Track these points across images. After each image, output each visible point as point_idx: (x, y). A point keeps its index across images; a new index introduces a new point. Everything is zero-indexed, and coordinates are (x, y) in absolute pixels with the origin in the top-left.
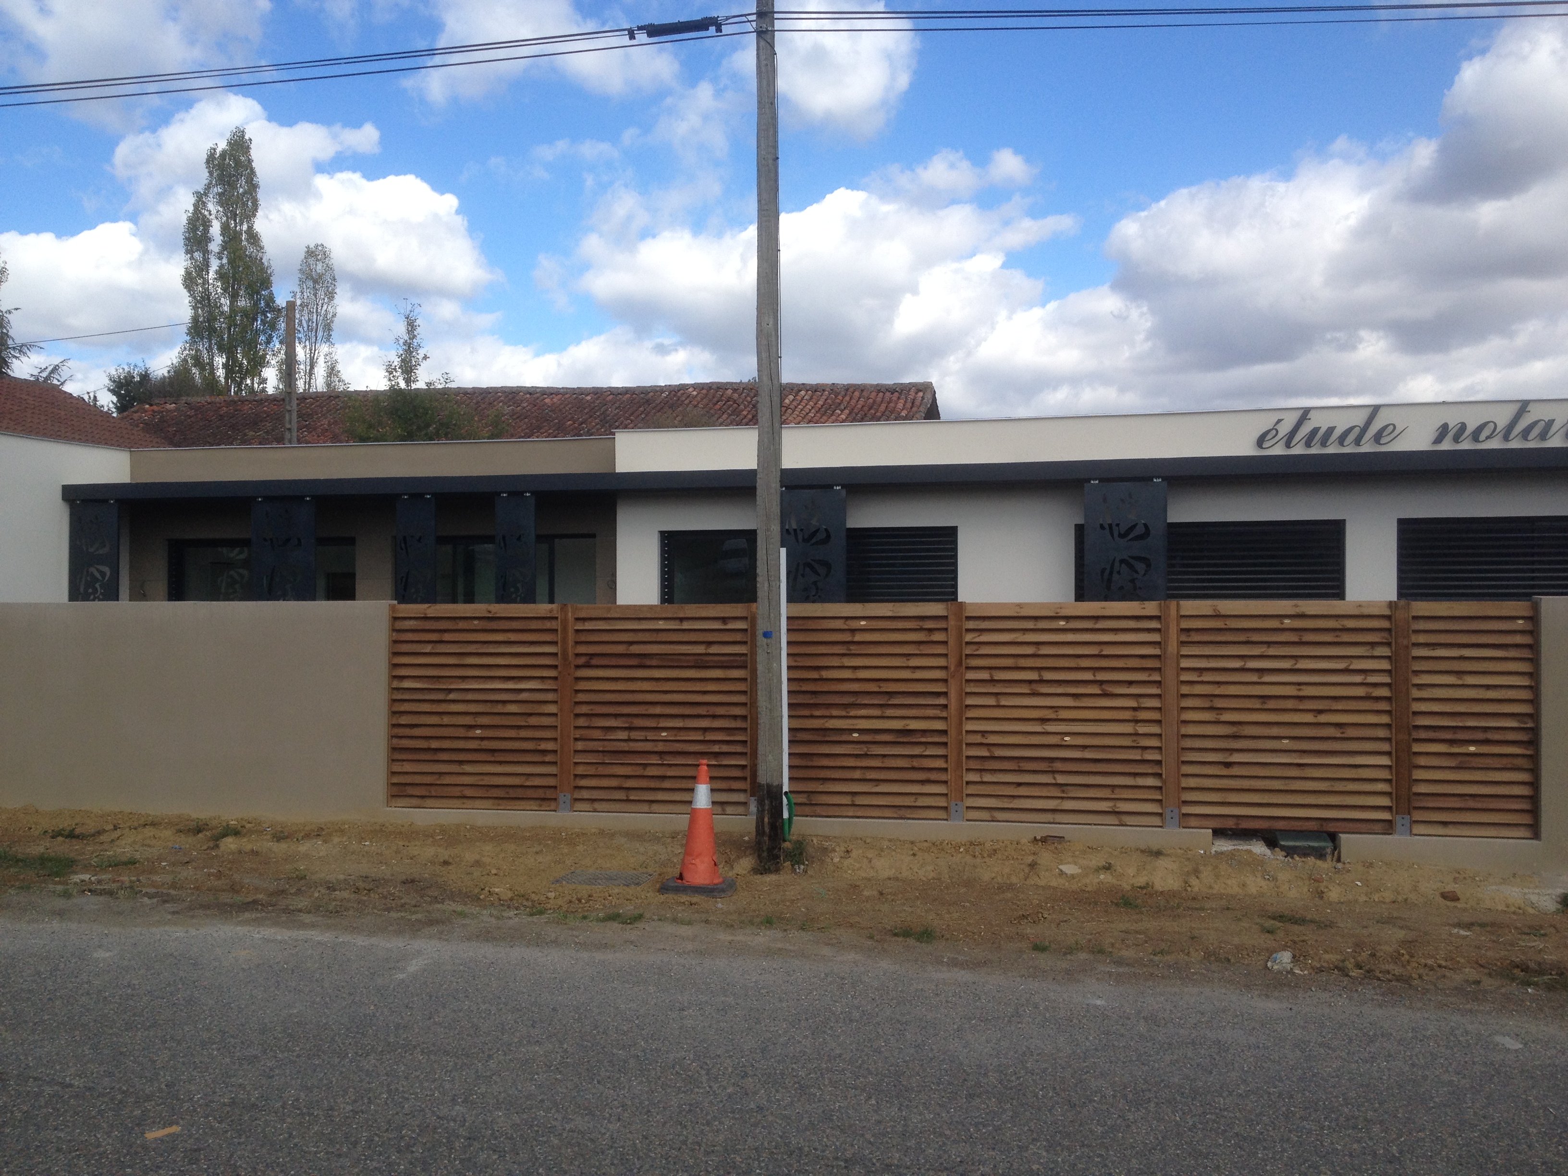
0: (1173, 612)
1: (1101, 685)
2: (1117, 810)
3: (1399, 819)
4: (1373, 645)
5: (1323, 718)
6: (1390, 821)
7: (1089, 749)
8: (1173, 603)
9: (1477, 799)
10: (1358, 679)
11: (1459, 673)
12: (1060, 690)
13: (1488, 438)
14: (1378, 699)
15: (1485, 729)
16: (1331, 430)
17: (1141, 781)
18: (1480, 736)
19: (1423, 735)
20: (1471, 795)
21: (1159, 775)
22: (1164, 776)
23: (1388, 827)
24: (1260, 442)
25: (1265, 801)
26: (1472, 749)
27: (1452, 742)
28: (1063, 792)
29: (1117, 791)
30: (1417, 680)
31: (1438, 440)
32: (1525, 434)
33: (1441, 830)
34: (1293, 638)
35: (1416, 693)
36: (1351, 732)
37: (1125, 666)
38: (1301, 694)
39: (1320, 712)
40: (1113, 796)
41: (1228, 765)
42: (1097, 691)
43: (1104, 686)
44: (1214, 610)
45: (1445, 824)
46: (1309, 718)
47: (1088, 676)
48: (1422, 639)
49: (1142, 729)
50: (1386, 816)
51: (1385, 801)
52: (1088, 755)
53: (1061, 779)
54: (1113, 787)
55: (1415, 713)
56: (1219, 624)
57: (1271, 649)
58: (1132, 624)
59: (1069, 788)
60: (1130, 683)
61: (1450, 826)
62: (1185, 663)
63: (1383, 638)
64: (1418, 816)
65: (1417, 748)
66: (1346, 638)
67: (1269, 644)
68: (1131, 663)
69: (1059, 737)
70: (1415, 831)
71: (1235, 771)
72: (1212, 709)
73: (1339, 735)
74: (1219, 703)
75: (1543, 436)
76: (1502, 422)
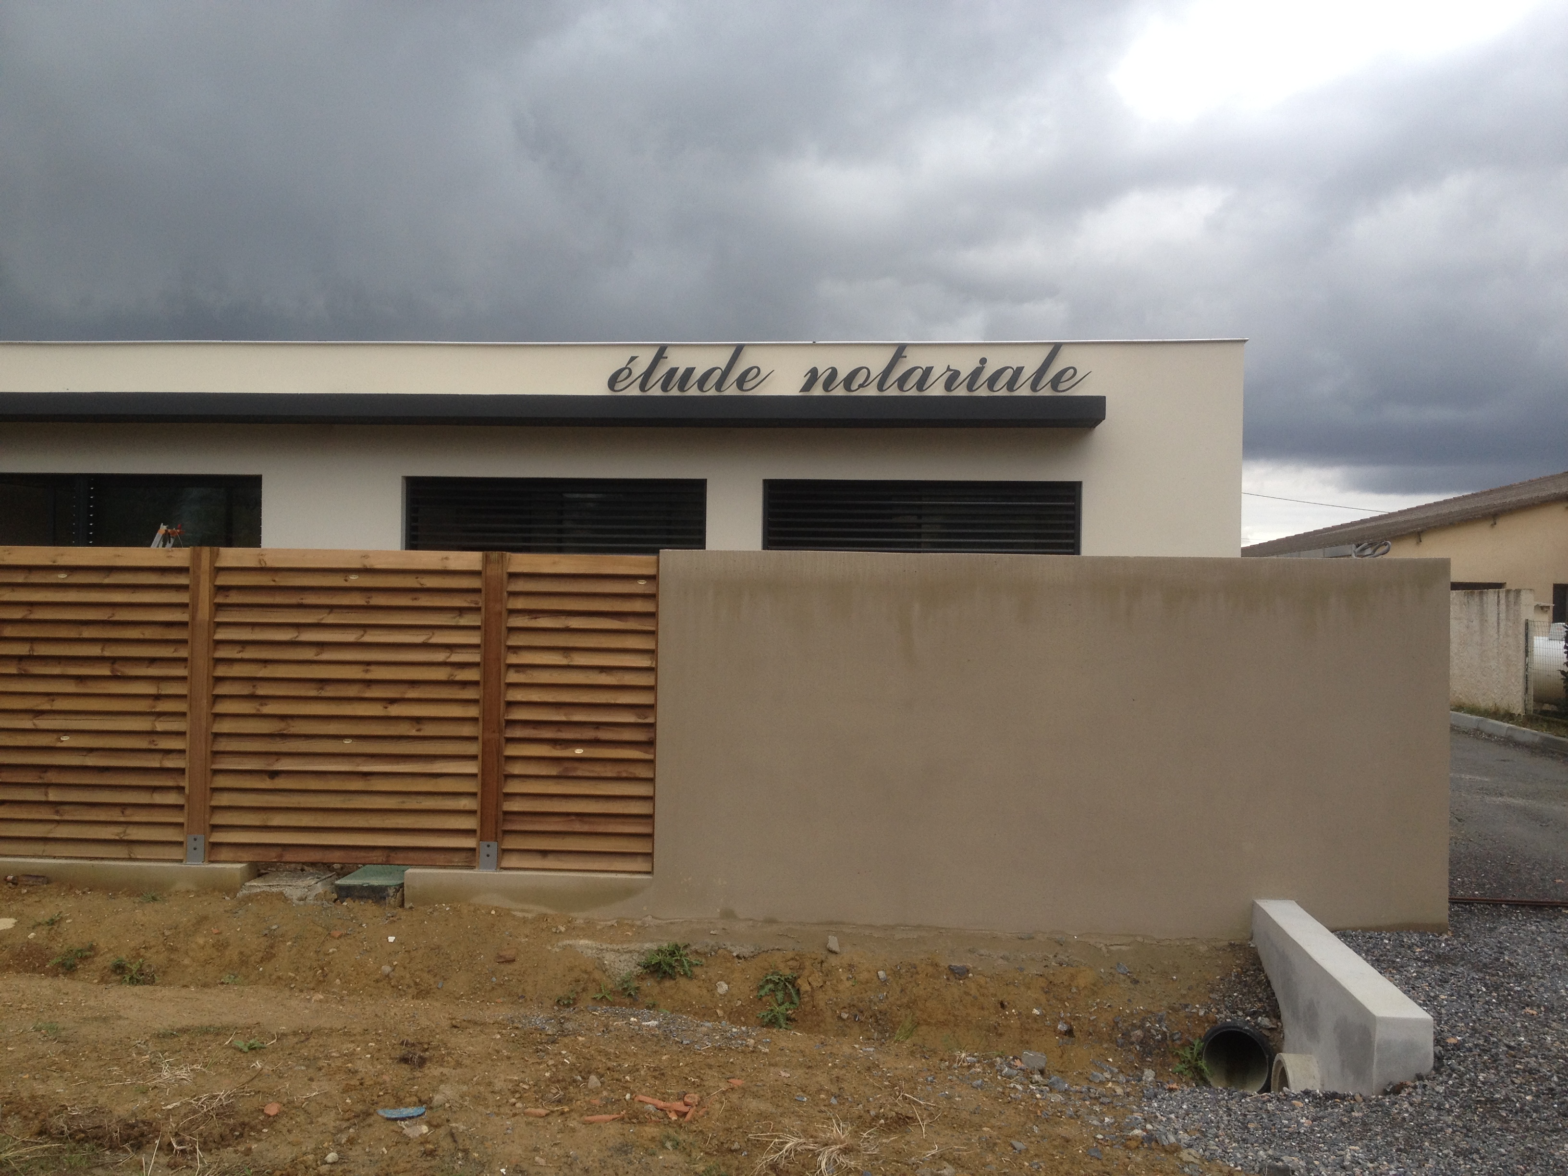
0: (205, 563)
1: (113, 663)
2: (126, 838)
3: (483, 850)
4: (461, 611)
5: (395, 710)
6: (473, 850)
7: (95, 753)
8: (206, 551)
9: (586, 819)
10: (440, 656)
11: (567, 650)
12: (57, 671)
13: (861, 386)
14: (464, 684)
15: (598, 725)
16: (689, 371)
17: (159, 798)
18: (589, 734)
19: (518, 733)
20: (578, 815)
21: (180, 789)
22: (187, 791)
23: (470, 857)
24: (613, 381)
25: (316, 824)
26: (579, 752)
27: (554, 742)
28: (57, 812)
29: (128, 812)
30: (513, 659)
31: (808, 386)
32: (902, 381)
33: (538, 862)
34: (358, 600)
35: (513, 677)
36: (429, 730)
37: (141, 637)
38: (368, 676)
39: (392, 701)
40: (122, 819)
41: (274, 774)
42: (106, 671)
43: (116, 666)
44: (260, 561)
45: (544, 853)
46: (376, 710)
47: (94, 651)
48: (520, 604)
49: (161, 726)
50: (469, 842)
51: (470, 823)
52: (91, 761)
53: (53, 796)
54: (124, 806)
55: (510, 704)
56: (264, 580)
57: (332, 616)
58: (153, 579)
59: (66, 808)
60: (152, 661)
61: (550, 857)
62: (221, 635)
63: (471, 602)
64: (511, 843)
65: (512, 750)
66: (425, 601)
67: (331, 608)
68: (148, 633)
69: (55, 736)
70: (505, 864)
71: (281, 783)
72: (252, 697)
73: (414, 733)
74: (263, 690)
75: (921, 384)
76: (877, 370)
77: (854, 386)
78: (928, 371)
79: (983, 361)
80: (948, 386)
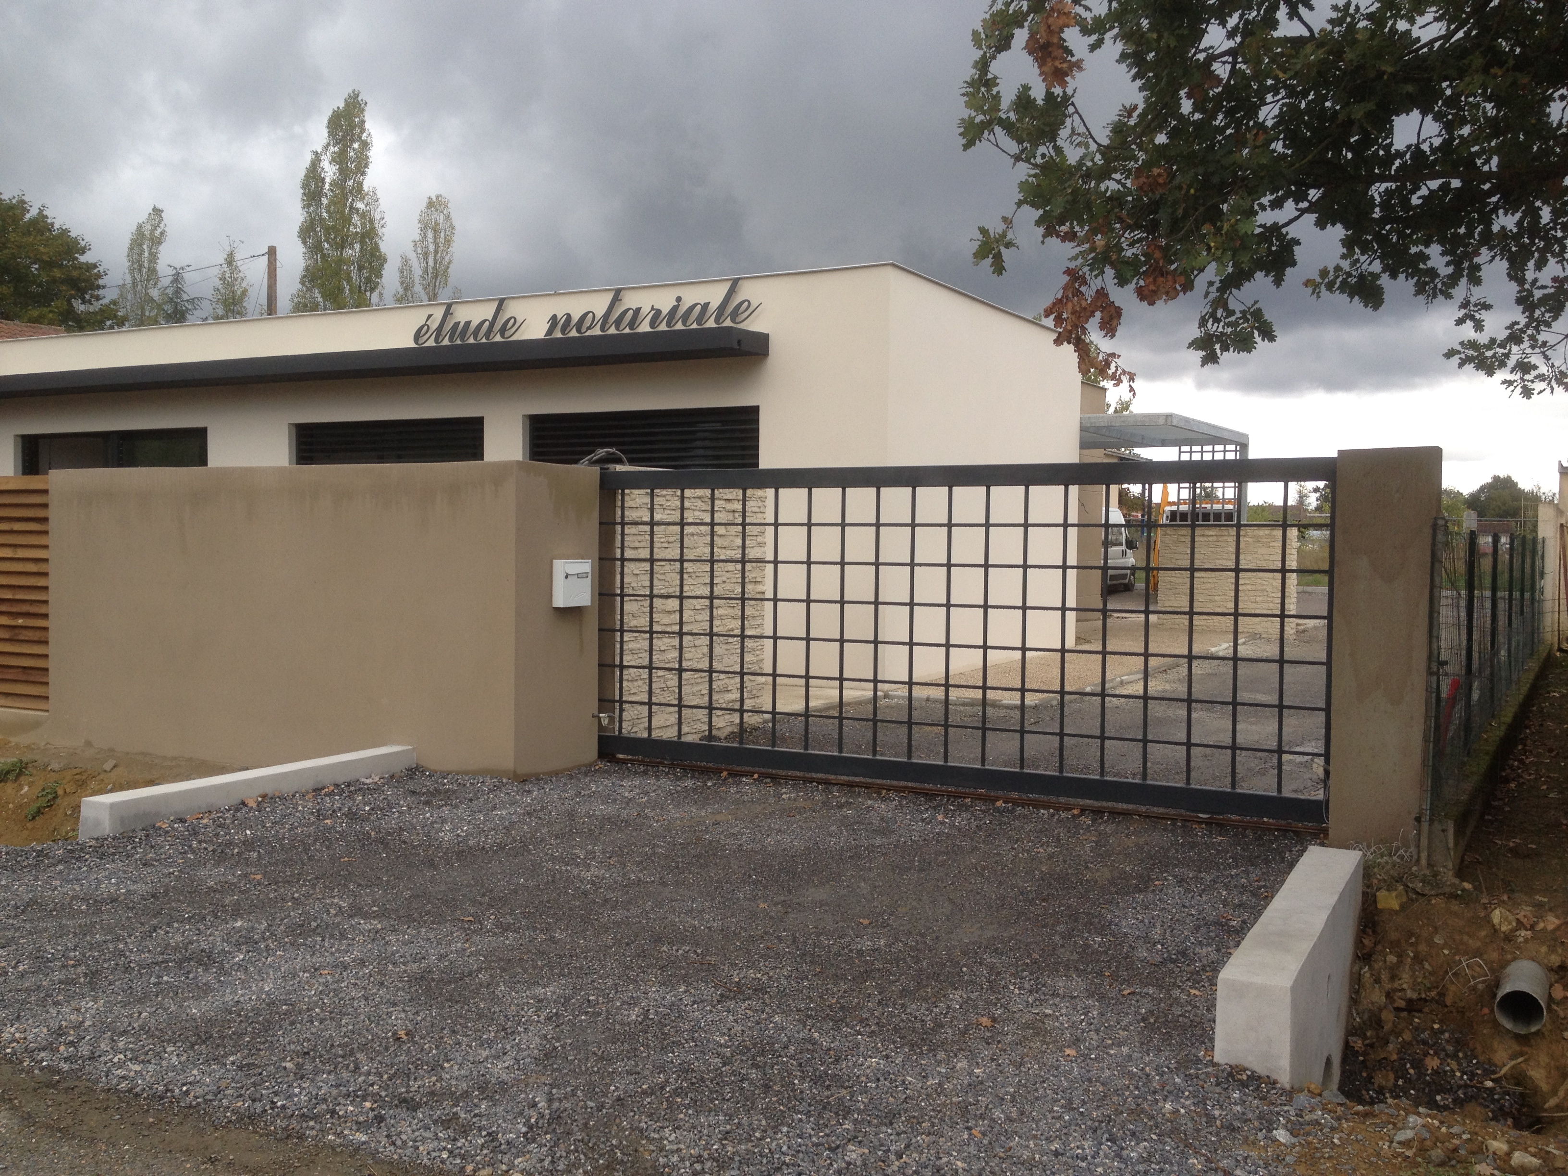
9: (26, 671)
11: (14, 546)
13: (589, 328)
15: (31, 602)
16: (468, 324)
18: (25, 608)
20: (22, 668)
24: (417, 337)
26: (20, 621)
27: (9, 614)
31: (550, 331)
32: (618, 322)
75: (632, 324)
76: (600, 312)
77: (583, 330)
78: (638, 310)
79: (679, 299)
80: (652, 324)
